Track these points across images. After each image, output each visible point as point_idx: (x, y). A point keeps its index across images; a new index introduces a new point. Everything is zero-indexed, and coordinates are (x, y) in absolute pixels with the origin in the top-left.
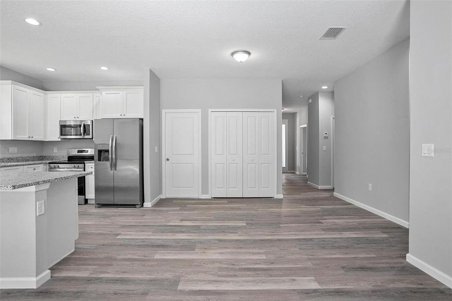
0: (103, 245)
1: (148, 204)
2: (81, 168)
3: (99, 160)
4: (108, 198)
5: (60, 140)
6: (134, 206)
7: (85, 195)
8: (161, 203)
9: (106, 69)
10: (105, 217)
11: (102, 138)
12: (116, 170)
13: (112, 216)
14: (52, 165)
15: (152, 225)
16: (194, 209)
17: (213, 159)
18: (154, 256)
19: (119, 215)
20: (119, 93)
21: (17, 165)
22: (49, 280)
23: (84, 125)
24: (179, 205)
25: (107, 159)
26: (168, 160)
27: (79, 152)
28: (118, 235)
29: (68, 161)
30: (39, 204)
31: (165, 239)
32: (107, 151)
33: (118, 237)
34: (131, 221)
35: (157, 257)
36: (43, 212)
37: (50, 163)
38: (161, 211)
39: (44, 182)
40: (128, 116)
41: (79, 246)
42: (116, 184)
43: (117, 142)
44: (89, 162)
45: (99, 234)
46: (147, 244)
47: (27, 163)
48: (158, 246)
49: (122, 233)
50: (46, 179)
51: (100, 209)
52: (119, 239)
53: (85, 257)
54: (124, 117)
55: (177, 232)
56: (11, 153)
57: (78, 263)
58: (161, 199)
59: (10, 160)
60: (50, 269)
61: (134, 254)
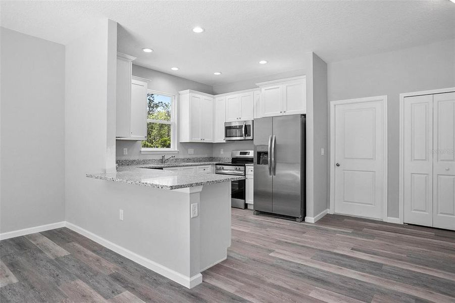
0: (254, 260)
1: (310, 219)
2: (242, 171)
3: (259, 163)
4: (266, 205)
5: (225, 142)
6: (293, 218)
7: (245, 199)
8: (328, 220)
9: (265, 62)
10: (261, 226)
11: (262, 139)
12: (275, 175)
13: (270, 227)
14: (218, 166)
15: (313, 249)
16: (373, 236)
17: (407, 167)
18: (309, 293)
19: (276, 227)
20: (278, 88)
21: (192, 165)
22: (201, 284)
23: (245, 126)
24: (351, 226)
25: (266, 162)
26: (338, 165)
27: (241, 153)
28: (271, 251)
29: (232, 162)
30: (193, 206)
31: (328, 272)
32: (266, 153)
33: (270, 254)
34: (288, 237)
35: (313, 294)
36: (196, 215)
37: (216, 164)
38: (327, 230)
39: (197, 184)
40: (290, 112)
41: (232, 254)
42: (275, 190)
43: (277, 143)
44: (249, 164)
45: (252, 246)
46: (302, 272)
47: (199, 163)
48: (317, 280)
49: (277, 250)
50: (199, 182)
51: (258, 216)
52: (271, 256)
53: (234, 269)
54: (284, 114)
55: (345, 266)
56: (190, 154)
57: (227, 273)
58: (328, 215)
59: (189, 160)
60: (201, 273)
61: (285, 282)
